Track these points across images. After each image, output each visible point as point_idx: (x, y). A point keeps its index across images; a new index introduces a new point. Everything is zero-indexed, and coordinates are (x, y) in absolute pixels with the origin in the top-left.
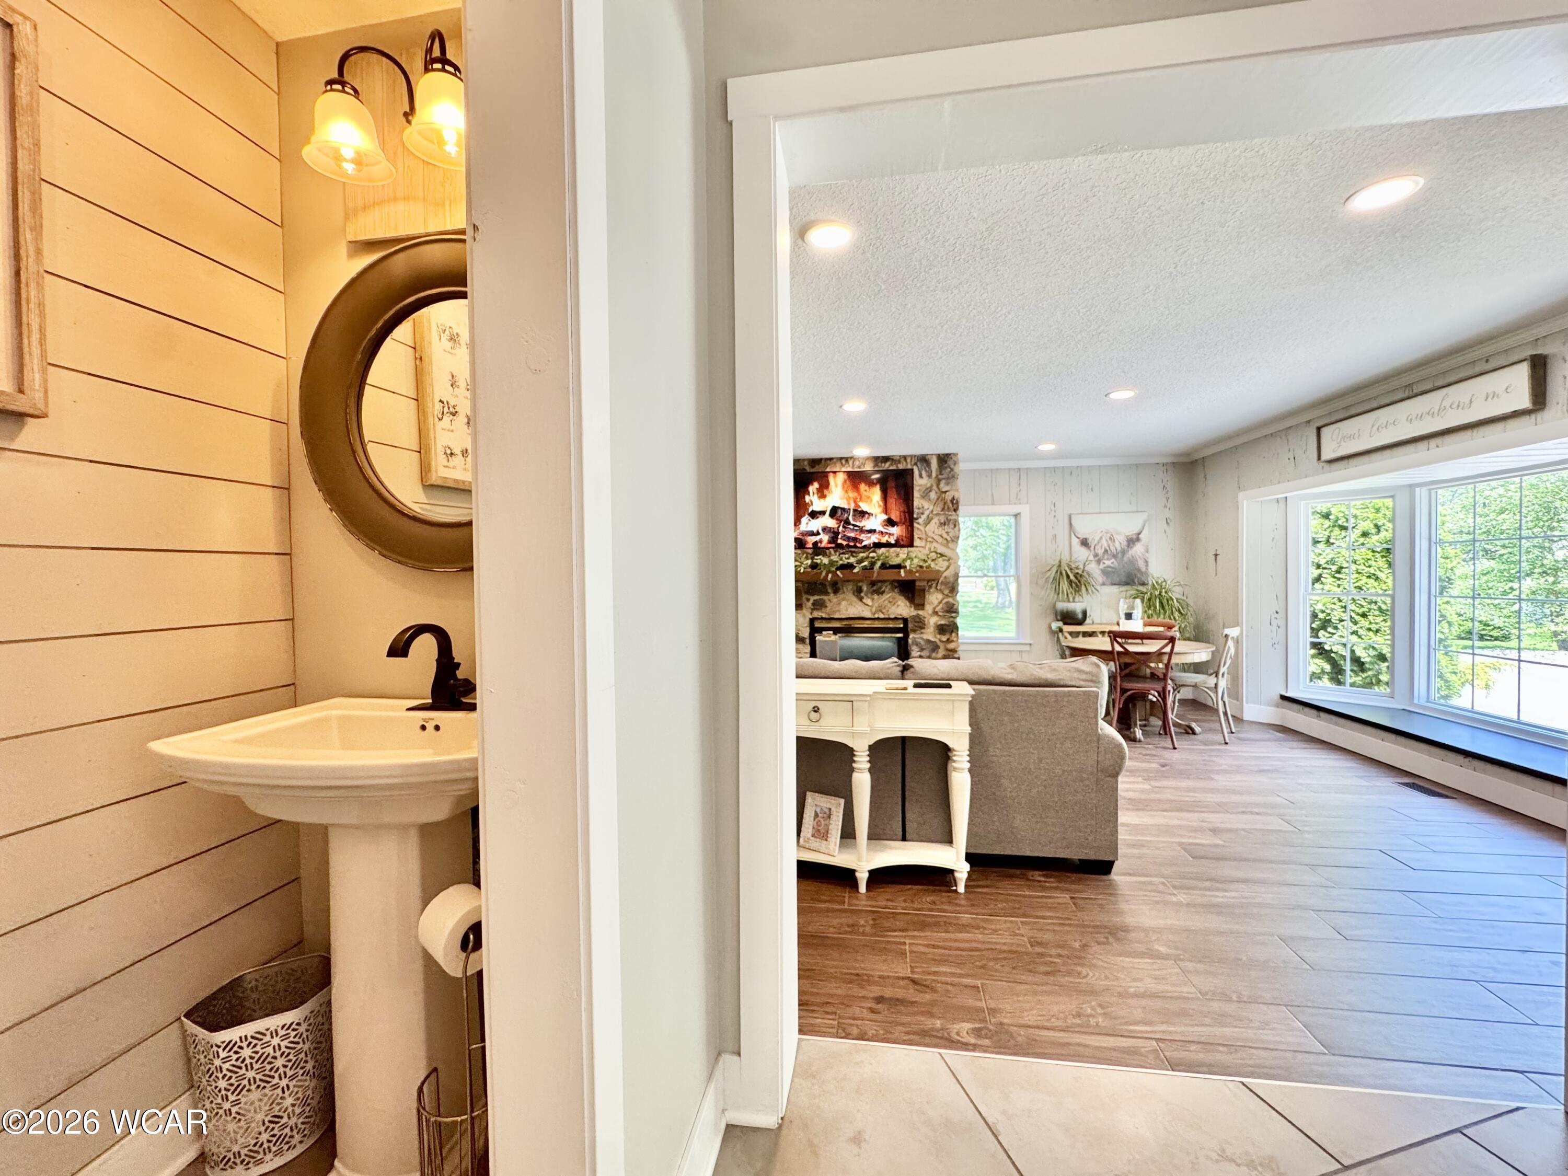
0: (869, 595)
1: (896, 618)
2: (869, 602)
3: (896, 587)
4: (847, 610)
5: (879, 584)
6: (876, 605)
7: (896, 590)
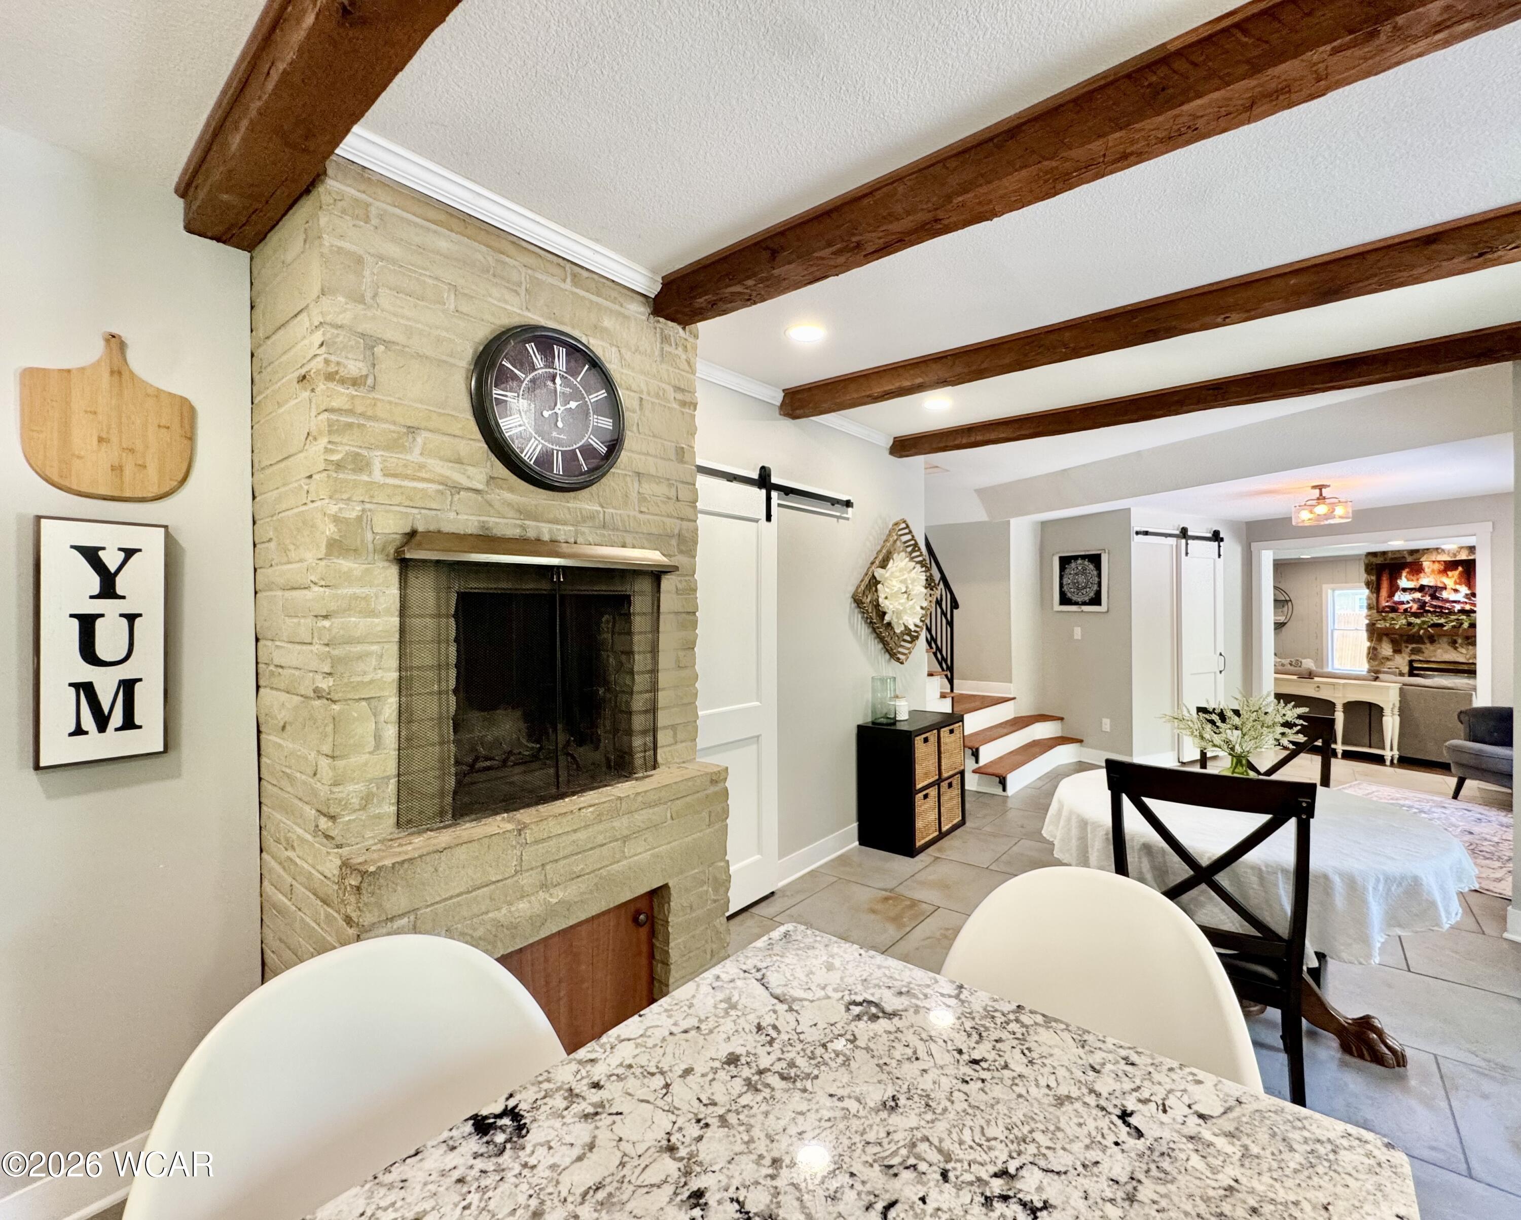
0: (1464, 646)
2: (1463, 651)
4: (1441, 656)
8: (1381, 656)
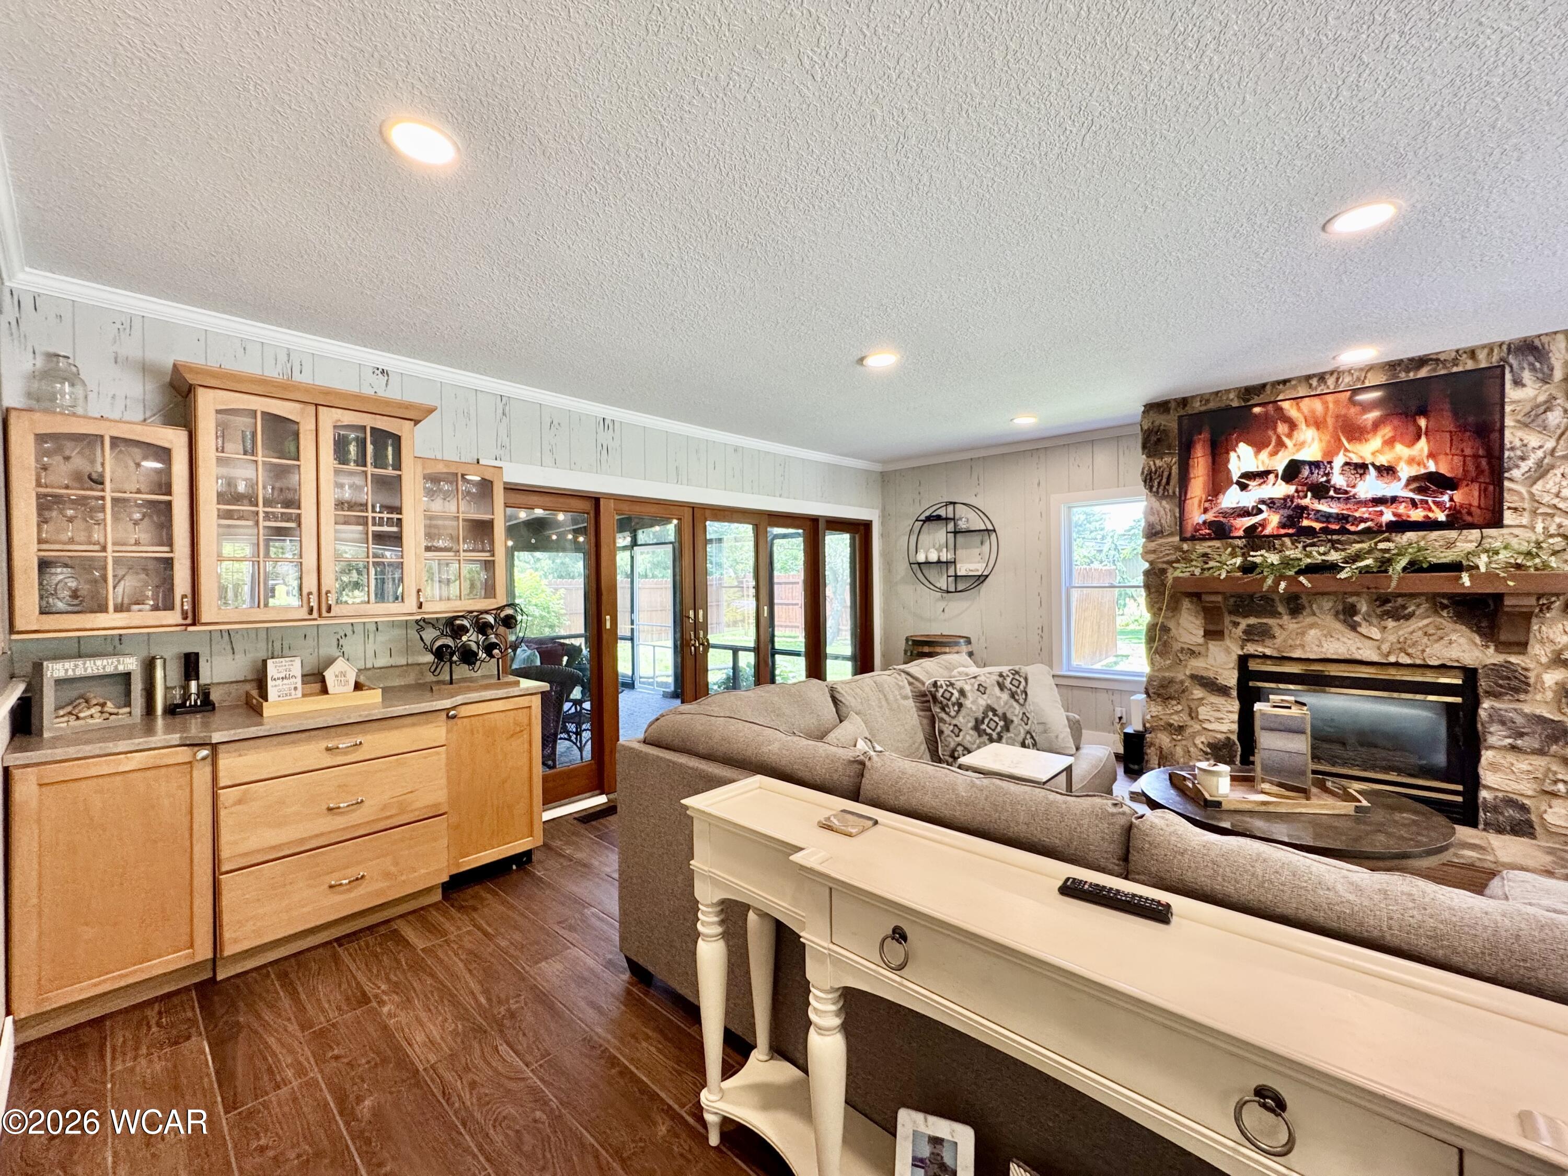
0: (1375, 621)
1: (1443, 667)
2: (1375, 633)
3: (1444, 607)
4: (1320, 645)
5: (1400, 601)
6: (1392, 638)
7: (1445, 614)
8: (1176, 646)
